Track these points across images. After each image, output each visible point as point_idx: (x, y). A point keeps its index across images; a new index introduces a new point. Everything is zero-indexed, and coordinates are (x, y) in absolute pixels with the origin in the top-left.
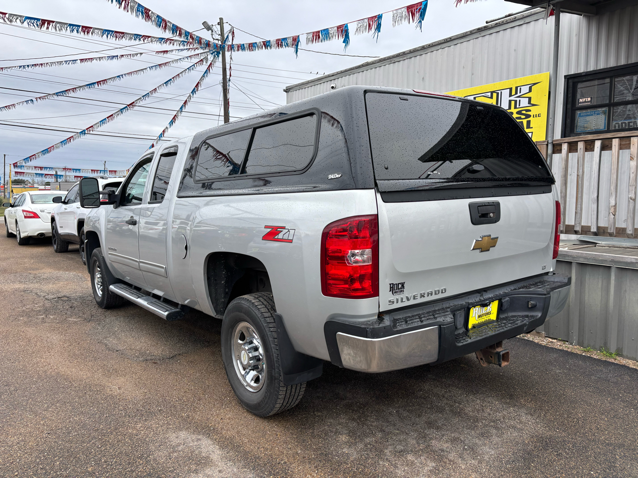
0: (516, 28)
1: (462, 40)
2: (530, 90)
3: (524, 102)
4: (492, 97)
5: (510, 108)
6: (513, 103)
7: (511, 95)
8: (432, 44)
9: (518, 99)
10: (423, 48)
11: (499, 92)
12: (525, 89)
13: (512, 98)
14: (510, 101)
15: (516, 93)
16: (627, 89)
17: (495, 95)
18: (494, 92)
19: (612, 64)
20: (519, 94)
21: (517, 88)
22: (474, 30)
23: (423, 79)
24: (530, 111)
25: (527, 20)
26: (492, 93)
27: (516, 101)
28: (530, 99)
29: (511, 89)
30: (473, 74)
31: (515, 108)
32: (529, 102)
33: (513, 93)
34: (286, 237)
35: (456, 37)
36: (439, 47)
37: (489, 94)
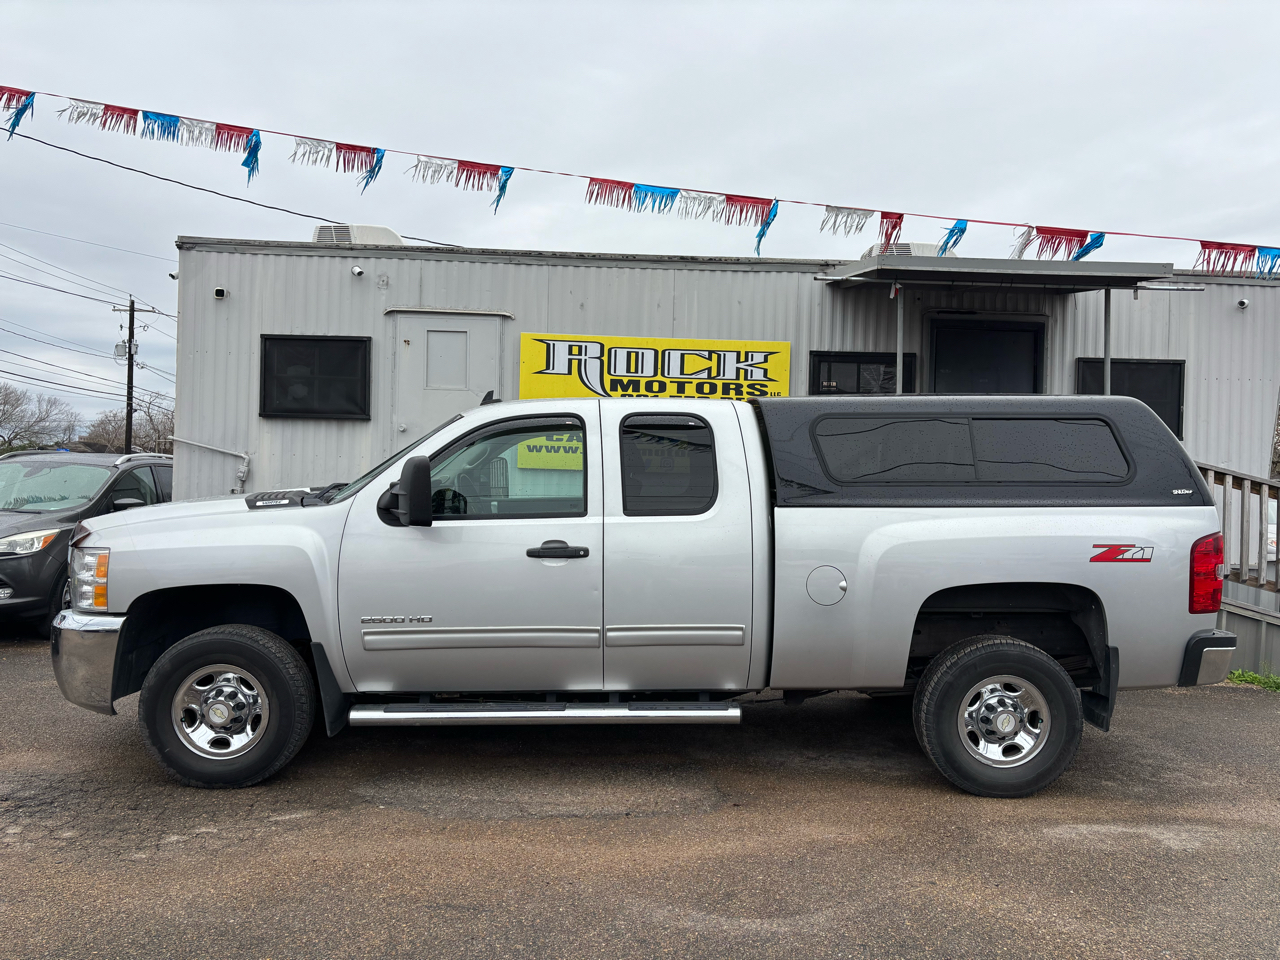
0: (740, 274)
1: (655, 266)
2: (766, 360)
3: (758, 374)
4: (710, 358)
5: (738, 378)
6: (742, 372)
7: (738, 361)
8: (600, 255)
9: (749, 369)
10: (581, 257)
11: (722, 354)
12: (759, 358)
13: (740, 365)
14: (738, 369)
15: (747, 360)
16: (875, 380)
17: (714, 356)
18: (714, 352)
19: (859, 348)
20: (750, 362)
21: (747, 353)
22: (675, 257)
23: (582, 305)
24: (766, 386)
25: (756, 268)
26: (711, 352)
27: (746, 371)
28: (766, 371)
29: (739, 353)
30: (674, 319)
31: (746, 379)
32: (765, 375)
33: (742, 358)
34: (1138, 556)
35: (644, 258)
36: (615, 263)
37: (706, 354)
